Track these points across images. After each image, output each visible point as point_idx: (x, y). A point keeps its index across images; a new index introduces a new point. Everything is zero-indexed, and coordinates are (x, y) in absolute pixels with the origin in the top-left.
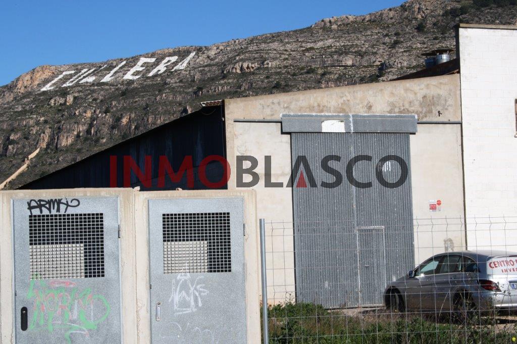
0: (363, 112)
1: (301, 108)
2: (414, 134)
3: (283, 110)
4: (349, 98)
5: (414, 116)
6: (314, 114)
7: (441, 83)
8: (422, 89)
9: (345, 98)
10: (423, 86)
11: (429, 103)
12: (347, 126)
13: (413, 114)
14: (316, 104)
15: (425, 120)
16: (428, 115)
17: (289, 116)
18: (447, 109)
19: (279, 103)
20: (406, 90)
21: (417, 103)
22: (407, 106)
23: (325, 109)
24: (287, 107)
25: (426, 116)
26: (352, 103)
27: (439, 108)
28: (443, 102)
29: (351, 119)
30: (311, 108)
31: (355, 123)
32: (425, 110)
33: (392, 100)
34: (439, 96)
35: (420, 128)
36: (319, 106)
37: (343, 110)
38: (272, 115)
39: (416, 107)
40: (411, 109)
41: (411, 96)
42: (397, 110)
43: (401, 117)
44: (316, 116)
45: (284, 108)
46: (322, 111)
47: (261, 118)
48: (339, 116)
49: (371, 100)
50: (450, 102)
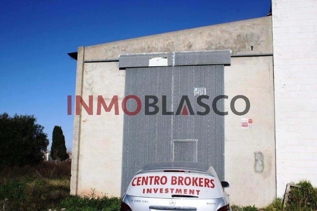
0: (183, 50)
1: (135, 50)
2: (229, 65)
3: (121, 52)
4: (173, 40)
5: (229, 52)
6: (144, 54)
7: (254, 24)
8: (237, 30)
9: (170, 41)
10: (237, 27)
11: (242, 40)
12: (170, 61)
13: (228, 50)
14: (146, 47)
15: (238, 54)
16: (241, 50)
17: (125, 56)
18: (259, 44)
19: (118, 48)
20: (222, 31)
21: (232, 41)
22: (223, 43)
23: (153, 49)
24: (124, 50)
25: (240, 51)
26: (175, 44)
27: (252, 44)
28: (256, 39)
29: (174, 56)
30: (143, 49)
31: (177, 58)
32: (239, 46)
33: (209, 39)
34: (252, 35)
35: (233, 61)
36: (149, 47)
37: (169, 50)
38: (113, 56)
39: (231, 44)
40: (226, 46)
41: (227, 36)
42: (213, 47)
43: (217, 52)
44: (146, 55)
45: (122, 50)
46: (151, 51)
47: (104, 59)
48: (164, 54)
49: (192, 40)
50: (262, 38)
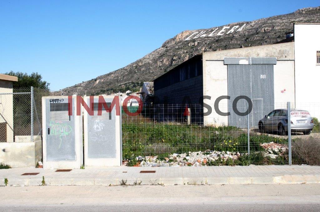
0: (255, 57)
1: (232, 55)
2: (276, 64)
3: (225, 56)
4: (250, 52)
5: (276, 58)
6: (236, 58)
7: (287, 45)
8: (279, 48)
9: (248, 52)
10: (279, 47)
11: (281, 53)
12: (249, 61)
13: (275, 57)
14: (237, 54)
15: (280, 59)
16: (281, 57)
17: (227, 58)
18: (289, 55)
19: (223, 54)
20: (273, 48)
21: (277, 53)
22: (273, 54)
23: (241, 55)
24: (226, 55)
25: (280, 58)
26: (251, 53)
27: (286, 55)
28: (287, 52)
29: (251, 59)
30: (235, 55)
31: (252, 61)
32: (280, 55)
33: (267, 52)
34: (286, 50)
35: (278, 62)
36: (238, 54)
37: (248, 56)
38: (220, 58)
39: (277, 54)
40: (274, 55)
41: (274, 50)
42: (269, 56)
43: (270, 58)
44: (237, 58)
46: (239, 56)
47: (216, 60)
48: (246, 58)
49: (259, 52)
50: (290, 52)
